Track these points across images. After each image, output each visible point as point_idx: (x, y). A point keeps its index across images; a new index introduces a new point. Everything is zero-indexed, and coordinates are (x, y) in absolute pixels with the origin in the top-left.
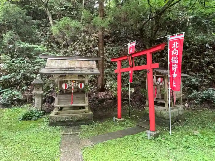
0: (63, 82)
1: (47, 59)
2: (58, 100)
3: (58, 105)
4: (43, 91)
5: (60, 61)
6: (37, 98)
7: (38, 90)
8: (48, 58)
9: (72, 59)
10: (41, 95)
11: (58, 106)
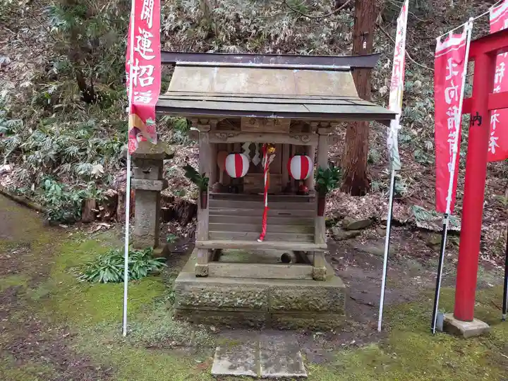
0: (229, 148)
1: (174, 64)
2: (211, 220)
3: (209, 238)
4: (160, 183)
5: (218, 72)
6: (144, 203)
7: (145, 179)
8: (178, 63)
9: (261, 65)
10: (154, 196)
11: (210, 242)
